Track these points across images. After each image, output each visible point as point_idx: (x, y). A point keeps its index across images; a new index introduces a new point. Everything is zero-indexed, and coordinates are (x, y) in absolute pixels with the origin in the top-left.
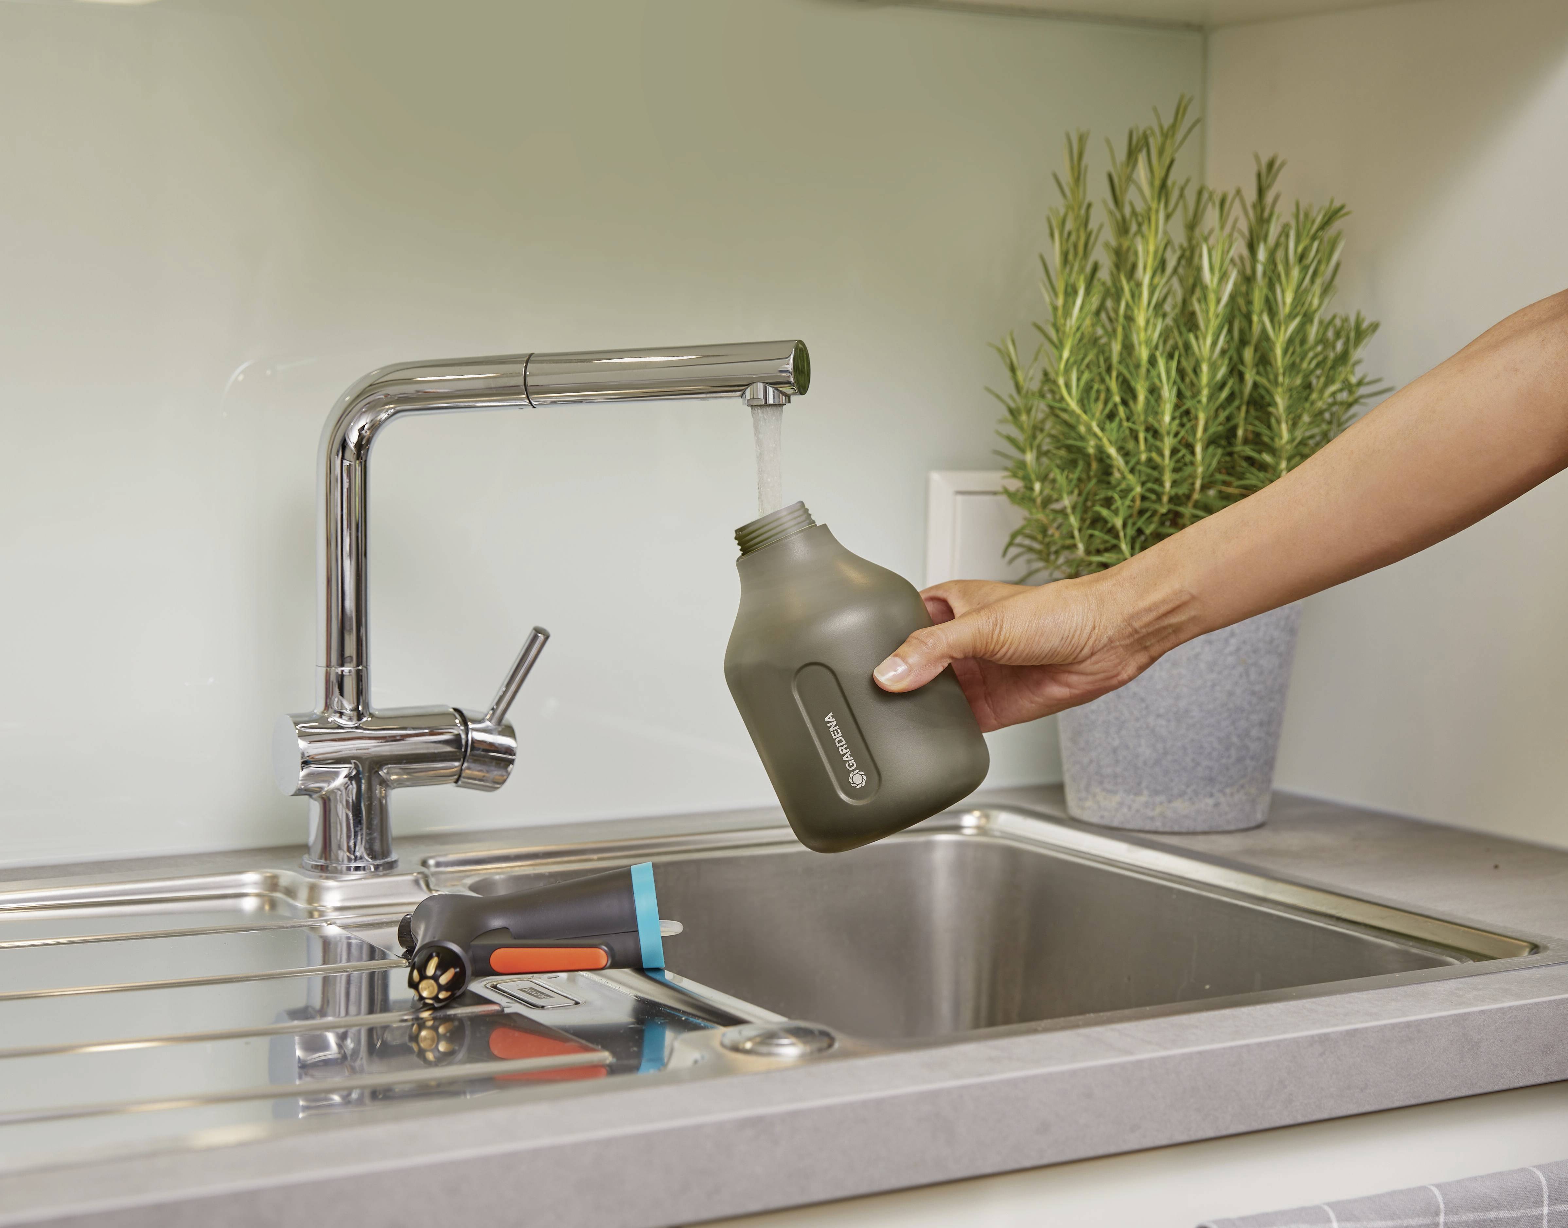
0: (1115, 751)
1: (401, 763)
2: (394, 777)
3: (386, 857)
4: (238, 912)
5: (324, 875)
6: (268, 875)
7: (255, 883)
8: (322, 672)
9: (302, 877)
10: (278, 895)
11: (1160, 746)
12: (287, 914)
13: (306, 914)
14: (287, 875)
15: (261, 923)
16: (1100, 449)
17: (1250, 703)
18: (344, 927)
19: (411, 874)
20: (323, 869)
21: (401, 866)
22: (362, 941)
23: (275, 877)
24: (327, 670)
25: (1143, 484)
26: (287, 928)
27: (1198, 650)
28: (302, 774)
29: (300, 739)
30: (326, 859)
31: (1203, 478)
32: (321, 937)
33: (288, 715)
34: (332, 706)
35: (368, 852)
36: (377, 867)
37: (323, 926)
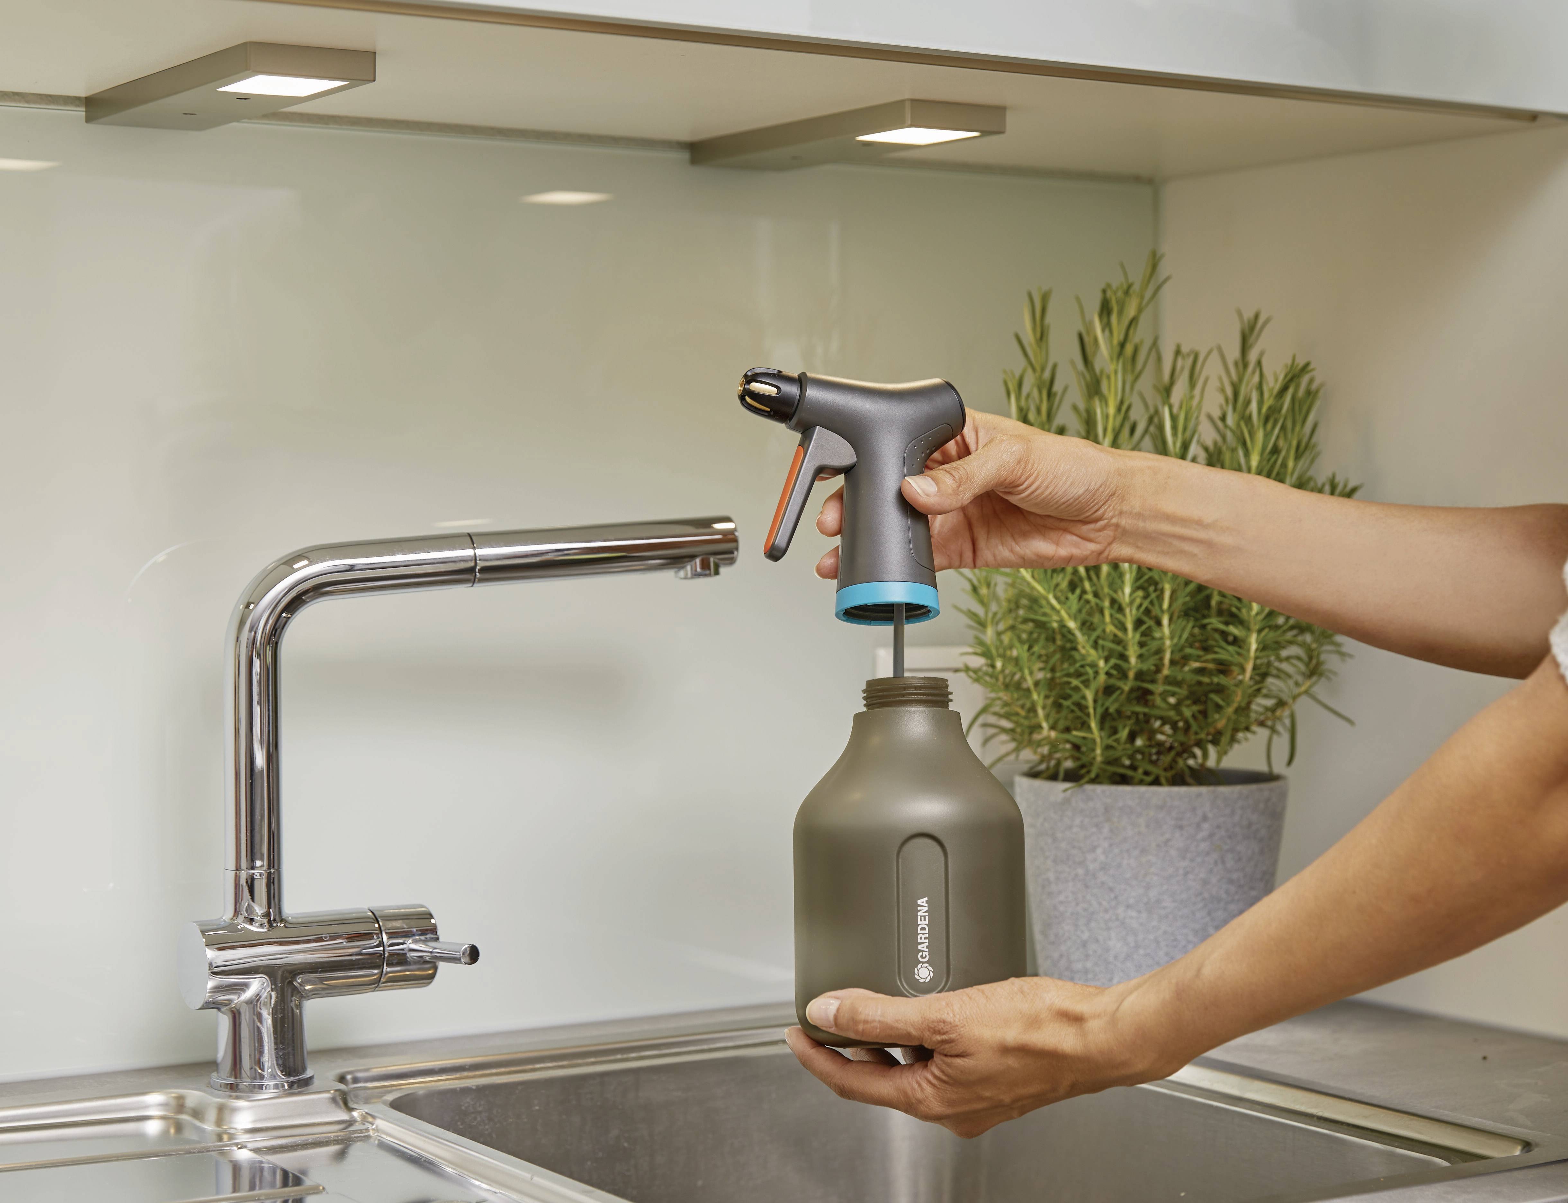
0: (1084, 944)
1: (316, 972)
2: (308, 987)
3: (301, 1074)
4: (141, 1136)
5: (234, 1094)
6: (173, 1095)
7: (161, 1105)
8: (231, 875)
9: (210, 1097)
10: (185, 1117)
11: (1131, 939)
12: (194, 1137)
13: (214, 1137)
14: (194, 1096)
15: (168, 1148)
16: (1063, 626)
17: (1227, 892)
18: (256, 1151)
19: (328, 1091)
20: (232, 1087)
21: (317, 1084)
22: (274, 1165)
23: (180, 1099)
24: (236, 873)
25: (1107, 660)
26: (194, 1153)
27: (1167, 836)
28: (211, 984)
29: (208, 948)
30: (236, 1077)
31: (1172, 653)
32: (231, 1161)
33: (194, 922)
34: (242, 913)
35: (281, 1069)
36: (291, 1085)
37: (233, 1150)
